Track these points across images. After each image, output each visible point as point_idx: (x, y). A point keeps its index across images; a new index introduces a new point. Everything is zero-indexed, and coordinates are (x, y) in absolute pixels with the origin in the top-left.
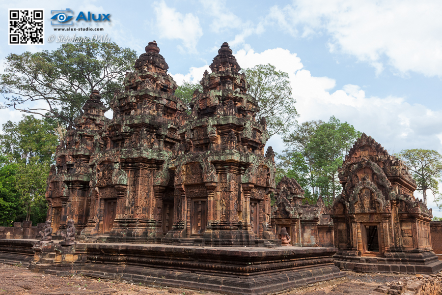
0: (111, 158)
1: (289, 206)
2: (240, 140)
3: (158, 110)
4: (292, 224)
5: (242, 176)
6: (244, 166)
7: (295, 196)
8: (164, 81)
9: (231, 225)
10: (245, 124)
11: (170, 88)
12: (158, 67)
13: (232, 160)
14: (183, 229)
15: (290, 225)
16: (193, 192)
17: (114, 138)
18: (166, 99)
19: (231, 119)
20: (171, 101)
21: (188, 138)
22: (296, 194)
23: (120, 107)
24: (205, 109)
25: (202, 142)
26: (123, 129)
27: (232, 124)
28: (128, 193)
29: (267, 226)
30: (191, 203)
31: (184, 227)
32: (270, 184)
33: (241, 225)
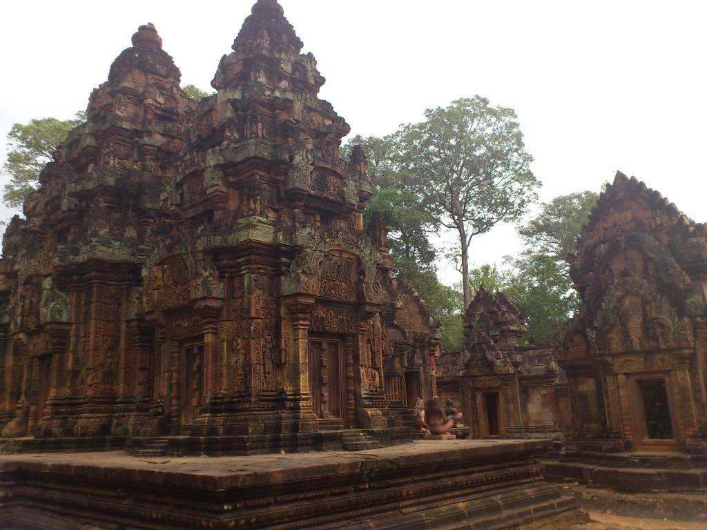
0: (39, 268)
1: (493, 348)
2: (283, 195)
3: (144, 160)
4: (502, 385)
5: (283, 278)
6: (286, 254)
7: (505, 327)
8: (161, 100)
9: (253, 400)
10: (292, 158)
11: (178, 115)
12: (151, 72)
13: (250, 241)
15: (498, 388)
16: (180, 325)
18: (162, 135)
19: (253, 148)
20: (174, 138)
21: (172, 205)
22: (506, 323)
26: (65, 204)
27: (255, 157)
28: (73, 339)
29: (364, 396)
30: (179, 352)
31: (163, 410)
32: (365, 294)
33: (283, 398)
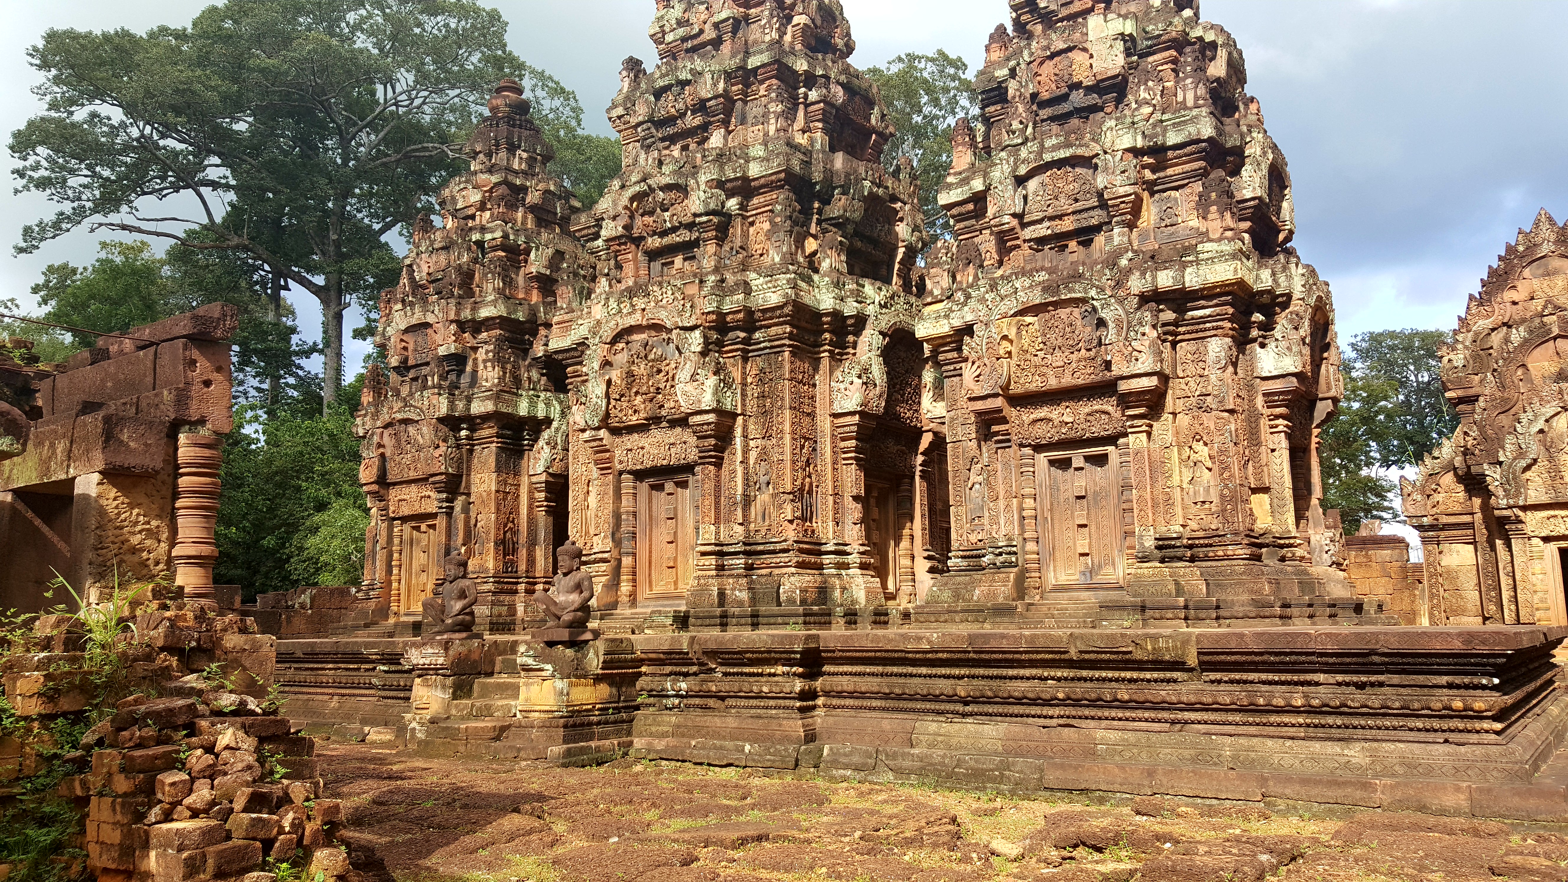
0: (663, 314)
3: (813, 131)
5: (1257, 348)
6: (1263, 308)
10: (1248, 146)
11: (835, 50)
14: (1013, 565)
16: (1049, 419)
17: (654, 242)
18: (843, 86)
19: (1207, 122)
20: (855, 93)
21: (1000, 214)
23: (660, 124)
24: (1064, 98)
25: (1067, 225)
26: (698, 200)
27: (1210, 139)
28: (739, 442)
30: (1033, 465)
33: (1272, 542)
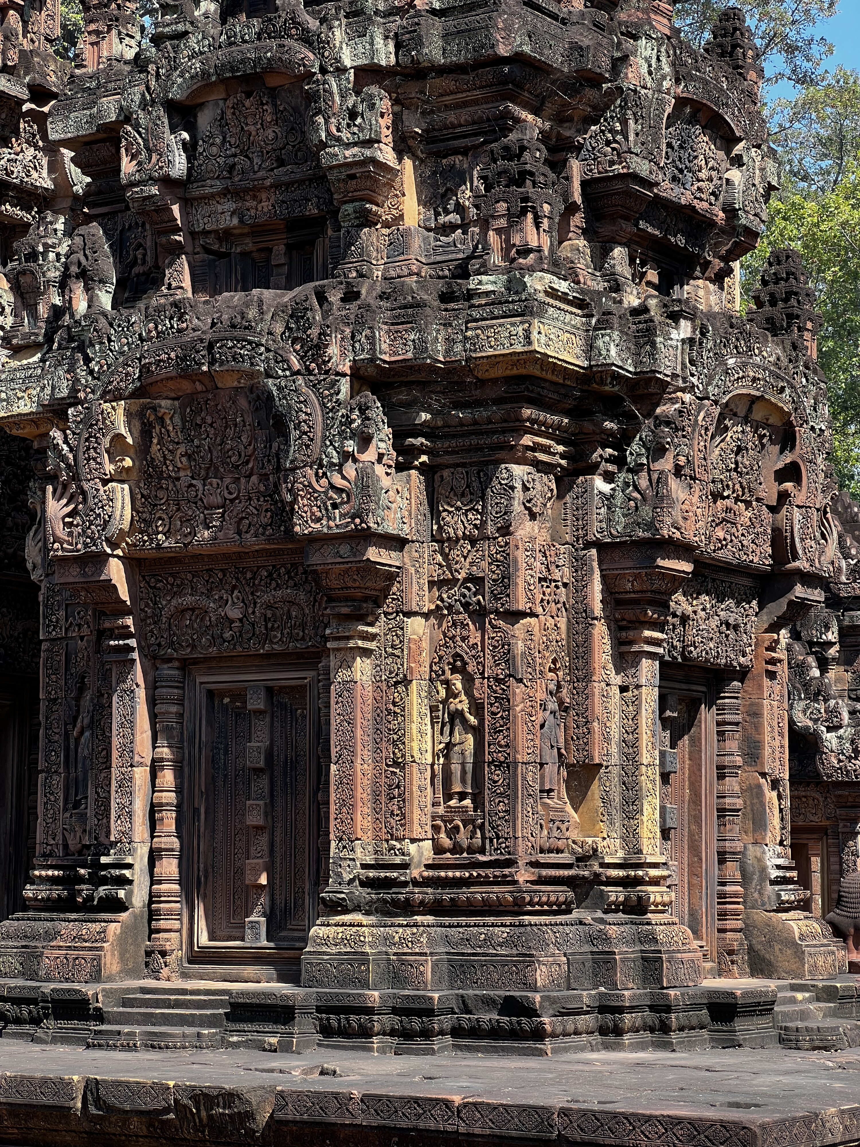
5: (598, 482)
9: (521, 875)
10: (618, 65)
13: (530, 357)
14: (120, 906)
16: (200, 611)
21: (142, 177)
27: (519, 59)
29: (774, 874)
30: (180, 702)
31: (129, 894)
32: (798, 545)
33: (597, 875)
